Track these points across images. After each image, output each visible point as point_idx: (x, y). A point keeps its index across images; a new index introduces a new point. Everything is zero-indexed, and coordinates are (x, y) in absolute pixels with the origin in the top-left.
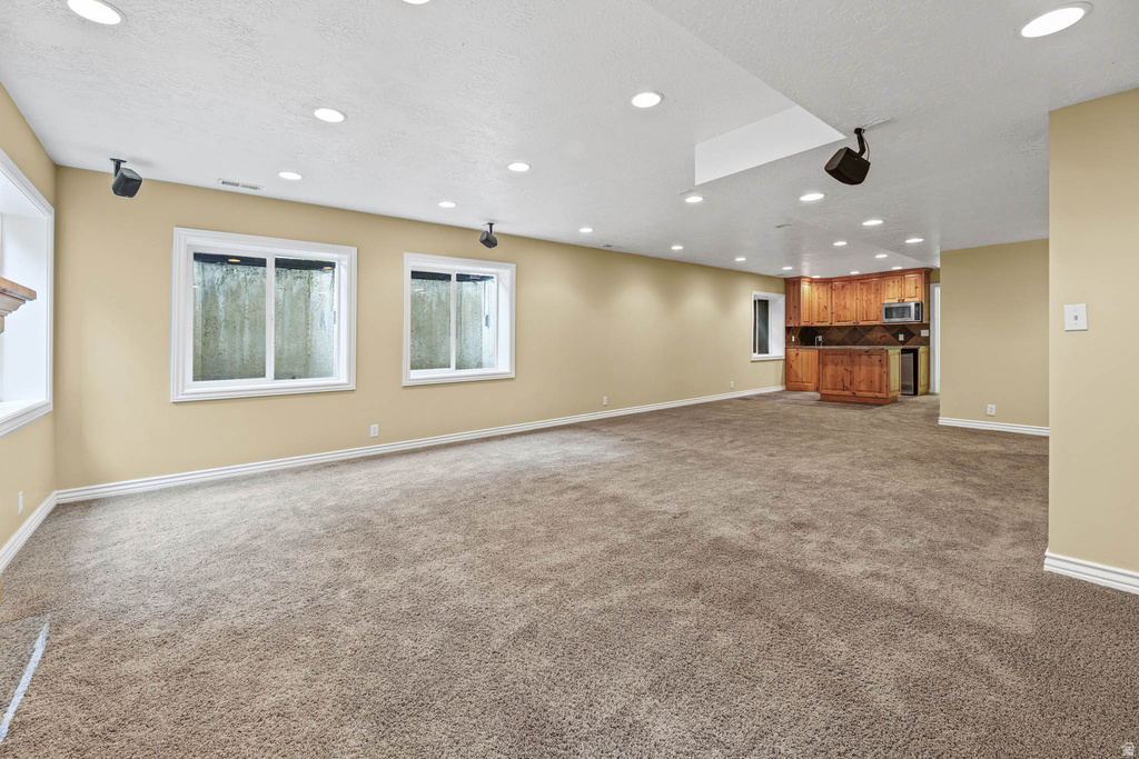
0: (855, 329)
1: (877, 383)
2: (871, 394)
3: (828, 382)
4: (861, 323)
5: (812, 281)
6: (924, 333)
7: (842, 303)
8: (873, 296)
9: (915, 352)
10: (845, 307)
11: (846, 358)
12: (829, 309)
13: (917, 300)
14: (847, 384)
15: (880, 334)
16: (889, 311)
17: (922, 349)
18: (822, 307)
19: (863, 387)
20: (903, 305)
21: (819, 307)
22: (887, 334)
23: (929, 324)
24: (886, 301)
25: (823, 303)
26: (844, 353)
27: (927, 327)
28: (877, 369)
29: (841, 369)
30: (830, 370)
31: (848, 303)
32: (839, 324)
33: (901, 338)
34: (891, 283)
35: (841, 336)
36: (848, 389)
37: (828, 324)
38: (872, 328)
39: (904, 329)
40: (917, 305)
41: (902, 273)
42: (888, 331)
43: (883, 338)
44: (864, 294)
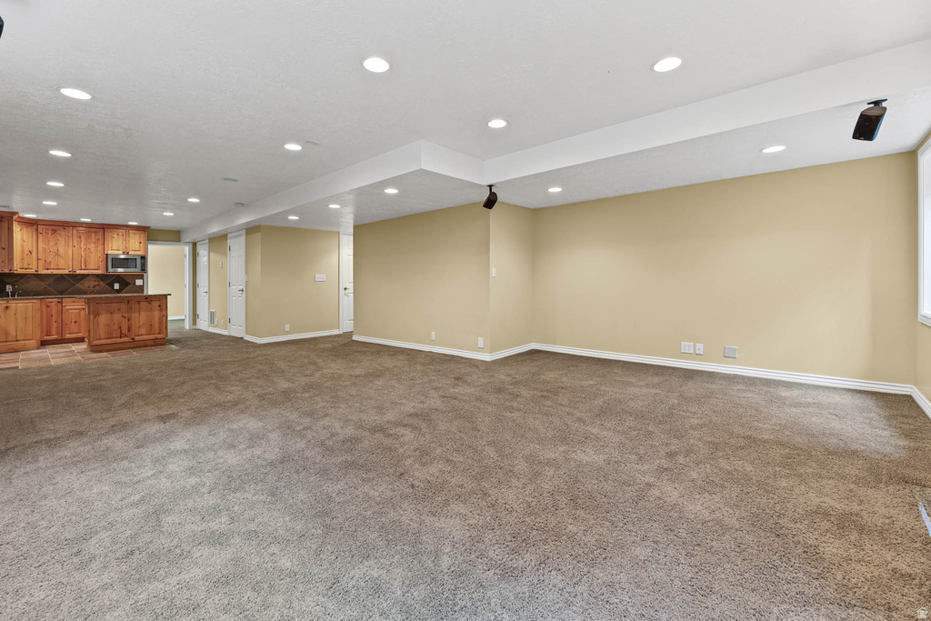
1: (157, 325)
2: (152, 337)
3: (102, 332)
6: (139, 282)
7: (52, 249)
8: (93, 245)
10: (57, 254)
11: (124, 307)
12: (34, 254)
13: (142, 254)
14: (125, 330)
18: (26, 252)
19: (143, 331)
20: (127, 256)
21: (23, 251)
22: (102, 283)
23: (142, 275)
24: (110, 252)
25: (28, 246)
26: (121, 300)
28: (157, 314)
29: (117, 317)
30: (103, 319)
31: (61, 251)
32: (48, 272)
33: (117, 286)
34: (115, 236)
36: (126, 336)
37: (33, 271)
39: (120, 278)
40: (142, 257)
42: (102, 280)
43: (97, 288)
44: (83, 243)
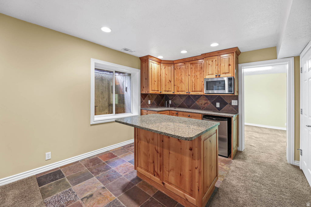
0: (189, 97)
4: (192, 93)
5: (160, 62)
6: (234, 103)
7: (180, 78)
8: (198, 73)
9: (229, 120)
10: (181, 81)
12: (172, 82)
13: (230, 75)
15: (204, 102)
16: (210, 84)
17: (234, 117)
18: (168, 81)
20: (219, 79)
21: (166, 81)
22: (209, 102)
23: (237, 96)
24: (207, 77)
25: (169, 77)
27: (236, 98)
31: (183, 78)
32: (178, 93)
33: (218, 105)
34: (210, 62)
35: (182, 101)
37: (171, 93)
38: (199, 97)
39: (219, 98)
40: (230, 79)
41: (218, 53)
42: (209, 99)
43: (206, 105)
44: (193, 72)
